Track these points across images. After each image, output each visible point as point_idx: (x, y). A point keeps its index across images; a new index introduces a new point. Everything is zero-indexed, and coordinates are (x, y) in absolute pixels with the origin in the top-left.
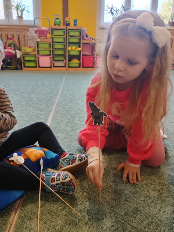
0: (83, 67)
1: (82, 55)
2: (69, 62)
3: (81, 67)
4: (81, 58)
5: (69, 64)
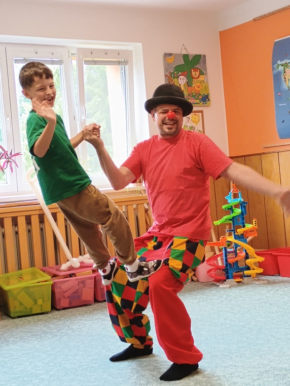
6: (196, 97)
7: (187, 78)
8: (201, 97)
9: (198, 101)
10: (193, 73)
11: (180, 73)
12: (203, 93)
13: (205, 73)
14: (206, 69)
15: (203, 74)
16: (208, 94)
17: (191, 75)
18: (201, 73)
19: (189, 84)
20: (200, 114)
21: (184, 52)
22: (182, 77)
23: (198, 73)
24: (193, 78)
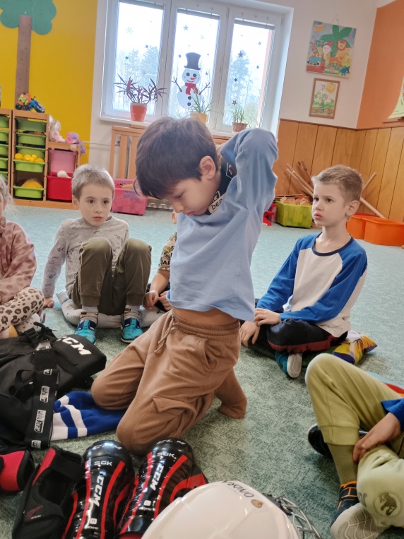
0: (47, 199)
1: (46, 174)
2: (15, 187)
3: (45, 198)
4: (45, 179)
5: (14, 190)
6: (337, 68)
7: (332, 48)
8: (341, 68)
9: (337, 72)
10: (340, 44)
11: (326, 43)
12: (345, 64)
13: (351, 45)
14: (353, 43)
15: (349, 47)
16: (349, 67)
17: (337, 46)
18: (348, 46)
19: (332, 54)
20: (337, 84)
21: (336, 23)
22: (326, 46)
23: (344, 45)
24: (338, 49)
